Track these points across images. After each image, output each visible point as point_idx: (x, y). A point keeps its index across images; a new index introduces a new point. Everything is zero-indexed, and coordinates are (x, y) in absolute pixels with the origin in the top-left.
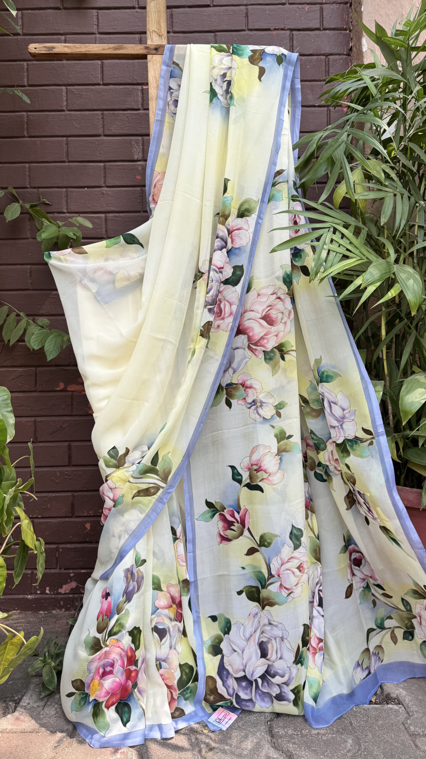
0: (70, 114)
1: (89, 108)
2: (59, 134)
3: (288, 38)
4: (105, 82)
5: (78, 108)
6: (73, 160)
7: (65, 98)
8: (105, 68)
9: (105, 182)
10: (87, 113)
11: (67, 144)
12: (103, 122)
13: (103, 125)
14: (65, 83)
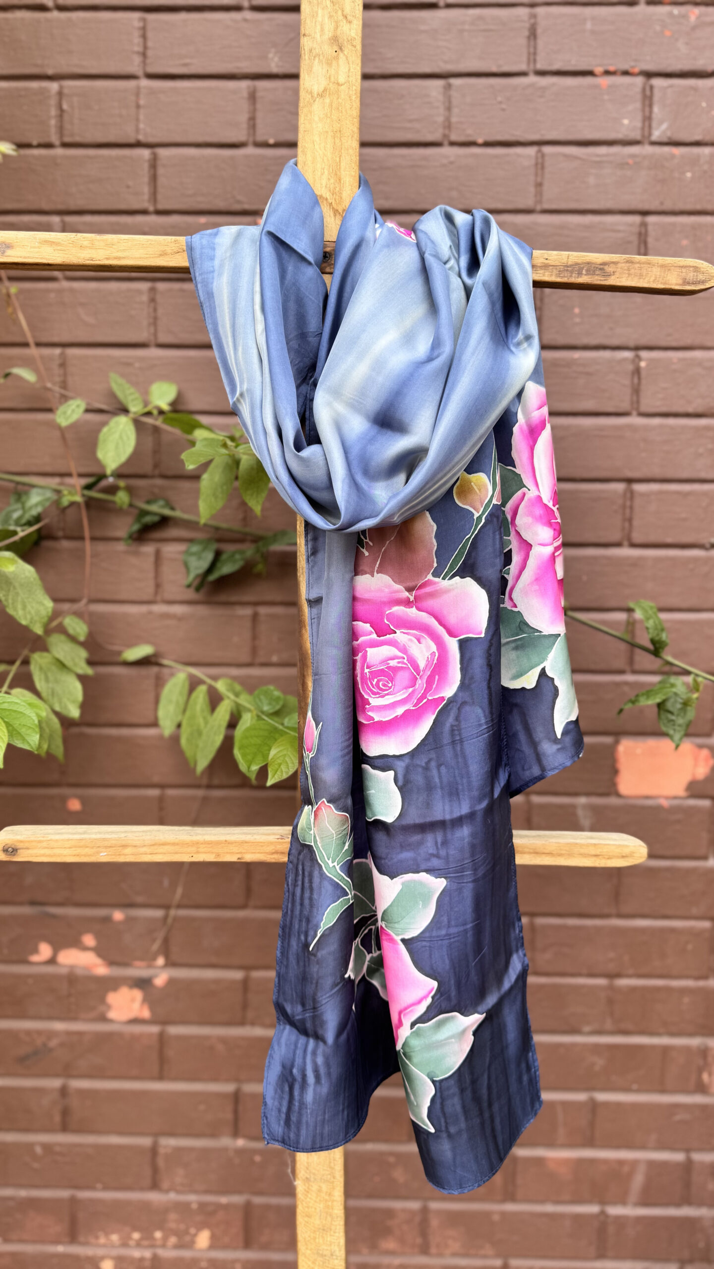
0: (72, 290)
3: (639, 97)
4: (160, 207)
8: (161, 171)
9: (156, 466)
11: (63, 365)
12: (155, 310)
13: (155, 319)
14: (60, 207)
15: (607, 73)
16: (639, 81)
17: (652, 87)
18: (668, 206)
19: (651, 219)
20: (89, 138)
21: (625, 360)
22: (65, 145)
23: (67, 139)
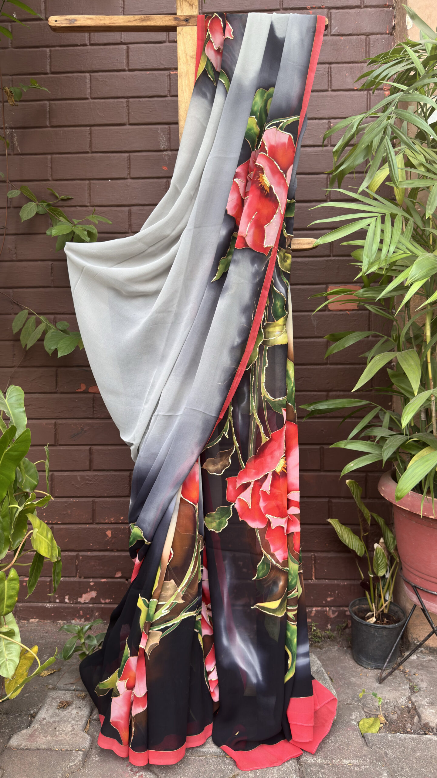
0: (94, 103)
1: (113, 95)
2: (83, 123)
3: (326, 17)
4: (130, 68)
5: (102, 96)
6: (97, 150)
7: (88, 86)
8: (130, 53)
9: (129, 174)
10: (112, 100)
11: (90, 134)
12: (128, 110)
13: (128, 113)
14: (89, 69)
15: (312, 8)
16: (326, 11)
17: (331, 13)
18: (339, 60)
19: (333, 66)
20: (101, 42)
21: (324, 123)
22: (91, 45)
23: (92, 42)
